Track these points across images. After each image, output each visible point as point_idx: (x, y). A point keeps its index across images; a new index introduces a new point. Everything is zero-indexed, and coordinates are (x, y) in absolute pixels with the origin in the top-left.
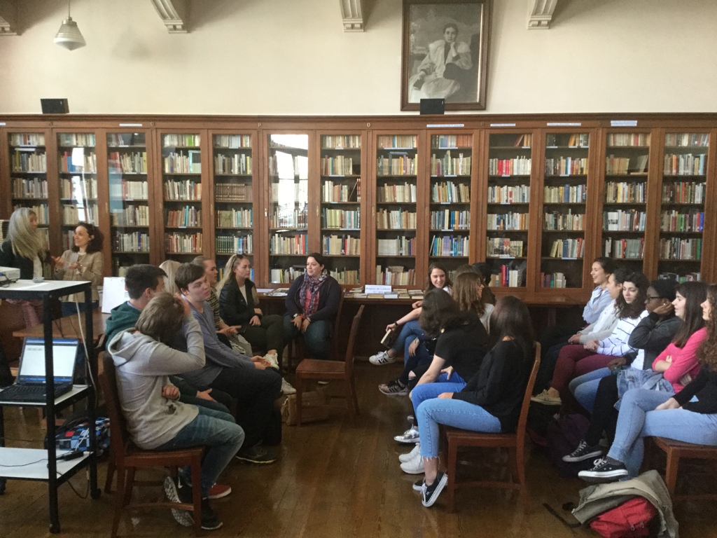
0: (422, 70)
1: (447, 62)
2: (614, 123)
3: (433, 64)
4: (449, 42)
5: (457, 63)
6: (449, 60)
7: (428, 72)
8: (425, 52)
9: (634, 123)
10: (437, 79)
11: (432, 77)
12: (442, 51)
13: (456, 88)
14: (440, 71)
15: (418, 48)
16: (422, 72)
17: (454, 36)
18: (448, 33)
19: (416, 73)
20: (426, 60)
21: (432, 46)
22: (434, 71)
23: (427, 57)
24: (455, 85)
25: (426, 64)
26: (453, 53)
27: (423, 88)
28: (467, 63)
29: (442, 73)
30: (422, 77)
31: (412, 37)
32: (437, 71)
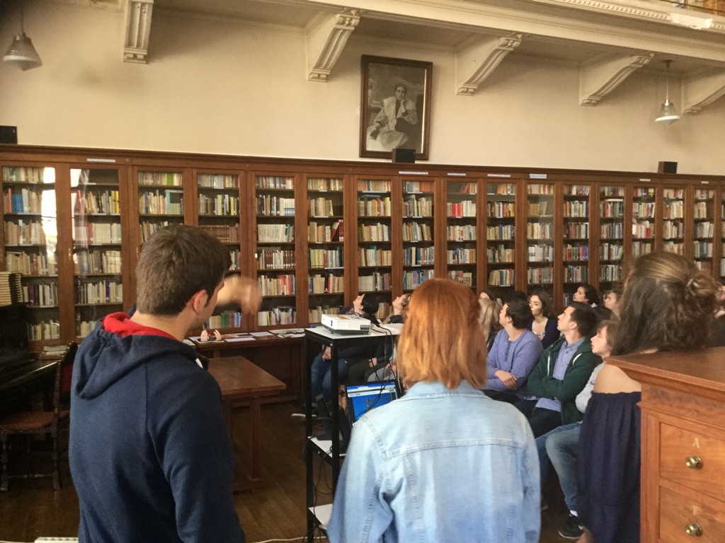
0: (378, 122)
1: (398, 117)
2: (532, 176)
3: (386, 117)
4: (399, 99)
5: (406, 118)
6: (399, 115)
7: (383, 124)
8: (380, 106)
9: (544, 176)
10: (390, 131)
11: (385, 129)
12: (393, 107)
13: (405, 140)
14: (392, 124)
15: (374, 101)
16: (378, 124)
17: (403, 94)
18: (399, 91)
19: (372, 124)
20: (381, 114)
21: (386, 101)
22: (388, 123)
23: (382, 111)
24: (404, 137)
25: (380, 117)
26: (402, 110)
27: (378, 138)
28: (414, 119)
29: (394, 126)
30: (378, 128)
31: (370, 92)
32: (390, 124)
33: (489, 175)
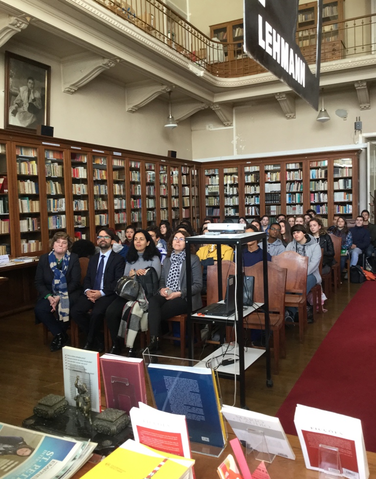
0: (16, 103)
1: (29, 102)
3: (22, 101)
4: (30, 89)
5: (34, 103)
6: (30, 101)
7: (20, 105)
8: (17, 92)
10: (24, 112)
11: (21, 109)
12: (26, 94)
13: (34, 120)
14: (26, 107)
15: (14, 88)
16: (16, 105)
17: (32, 86)
18: (30, 83)
19: (13, 105)
20: (18, 98)
21: (22, 89)
22: (23, 106)
23: (19, 95)
24: (33, 117)
25: (18, 100)
26: (32, 97)
27: (17, 115)
28: (40, 106)
29: (27, 108)
30: (16, 108)
31: (11, 80)
33: (93, 150)
